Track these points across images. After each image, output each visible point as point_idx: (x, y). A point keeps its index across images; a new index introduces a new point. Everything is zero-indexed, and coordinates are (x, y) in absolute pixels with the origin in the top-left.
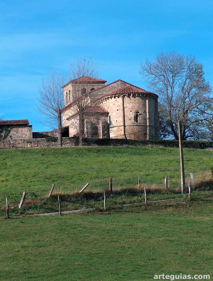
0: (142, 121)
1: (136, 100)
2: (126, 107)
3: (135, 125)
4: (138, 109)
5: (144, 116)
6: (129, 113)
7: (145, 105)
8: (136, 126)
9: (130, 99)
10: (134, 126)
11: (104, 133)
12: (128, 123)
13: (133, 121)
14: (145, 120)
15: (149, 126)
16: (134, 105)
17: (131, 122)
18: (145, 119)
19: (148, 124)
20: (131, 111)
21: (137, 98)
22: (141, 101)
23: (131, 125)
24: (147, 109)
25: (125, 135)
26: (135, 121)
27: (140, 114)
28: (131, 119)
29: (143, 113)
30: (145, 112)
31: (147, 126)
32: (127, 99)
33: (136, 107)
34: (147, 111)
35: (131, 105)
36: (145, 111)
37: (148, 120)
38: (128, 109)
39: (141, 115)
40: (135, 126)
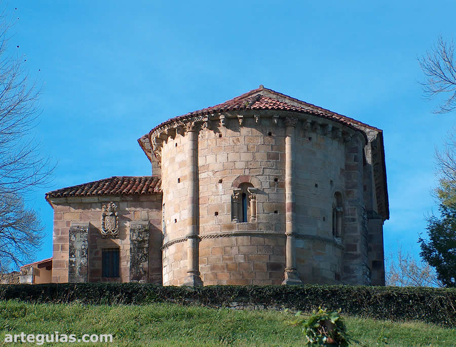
0: (262, 216)
1: (242, 139)
2: (207, 167)
3: (233, 231)
4: (247, 172)
5: (272, 196)
6: (214, 189)
7: (276, 157)
8: (236, 235)
9: (220, 136)
10: (228, 235)
11: (138, 268)
12: (208, 226)
13: (226, 217)
14: (276, 212)
15: (295, 235)
16: (232, 156)
17: (221, 221)
18: (278, 210)
19: (288, 230)
20: (221, 181)
21: (244, 131)
22: (260, 140)
23: (219, 233)
24: (288, 171)
25: (196, 272)
26: (233, 218)
27: (257, 191)
28: (220, 212)
29: (266, 185)
30: (278, 182)
31: (285, 236)
32: (209, 135)
33: (240, 165)
34: (288, 178)
35: (222, 158)
36: (276, 180)
37: (288, 214)
38: (211, 174)
39: (257, 196)
40: (234, 238)
